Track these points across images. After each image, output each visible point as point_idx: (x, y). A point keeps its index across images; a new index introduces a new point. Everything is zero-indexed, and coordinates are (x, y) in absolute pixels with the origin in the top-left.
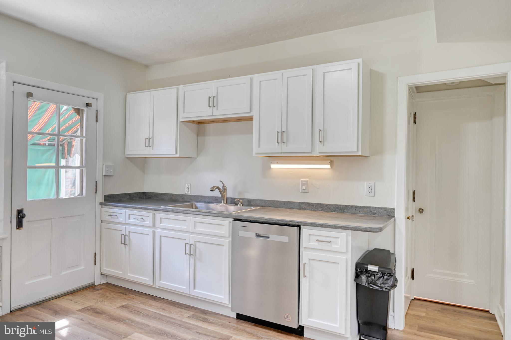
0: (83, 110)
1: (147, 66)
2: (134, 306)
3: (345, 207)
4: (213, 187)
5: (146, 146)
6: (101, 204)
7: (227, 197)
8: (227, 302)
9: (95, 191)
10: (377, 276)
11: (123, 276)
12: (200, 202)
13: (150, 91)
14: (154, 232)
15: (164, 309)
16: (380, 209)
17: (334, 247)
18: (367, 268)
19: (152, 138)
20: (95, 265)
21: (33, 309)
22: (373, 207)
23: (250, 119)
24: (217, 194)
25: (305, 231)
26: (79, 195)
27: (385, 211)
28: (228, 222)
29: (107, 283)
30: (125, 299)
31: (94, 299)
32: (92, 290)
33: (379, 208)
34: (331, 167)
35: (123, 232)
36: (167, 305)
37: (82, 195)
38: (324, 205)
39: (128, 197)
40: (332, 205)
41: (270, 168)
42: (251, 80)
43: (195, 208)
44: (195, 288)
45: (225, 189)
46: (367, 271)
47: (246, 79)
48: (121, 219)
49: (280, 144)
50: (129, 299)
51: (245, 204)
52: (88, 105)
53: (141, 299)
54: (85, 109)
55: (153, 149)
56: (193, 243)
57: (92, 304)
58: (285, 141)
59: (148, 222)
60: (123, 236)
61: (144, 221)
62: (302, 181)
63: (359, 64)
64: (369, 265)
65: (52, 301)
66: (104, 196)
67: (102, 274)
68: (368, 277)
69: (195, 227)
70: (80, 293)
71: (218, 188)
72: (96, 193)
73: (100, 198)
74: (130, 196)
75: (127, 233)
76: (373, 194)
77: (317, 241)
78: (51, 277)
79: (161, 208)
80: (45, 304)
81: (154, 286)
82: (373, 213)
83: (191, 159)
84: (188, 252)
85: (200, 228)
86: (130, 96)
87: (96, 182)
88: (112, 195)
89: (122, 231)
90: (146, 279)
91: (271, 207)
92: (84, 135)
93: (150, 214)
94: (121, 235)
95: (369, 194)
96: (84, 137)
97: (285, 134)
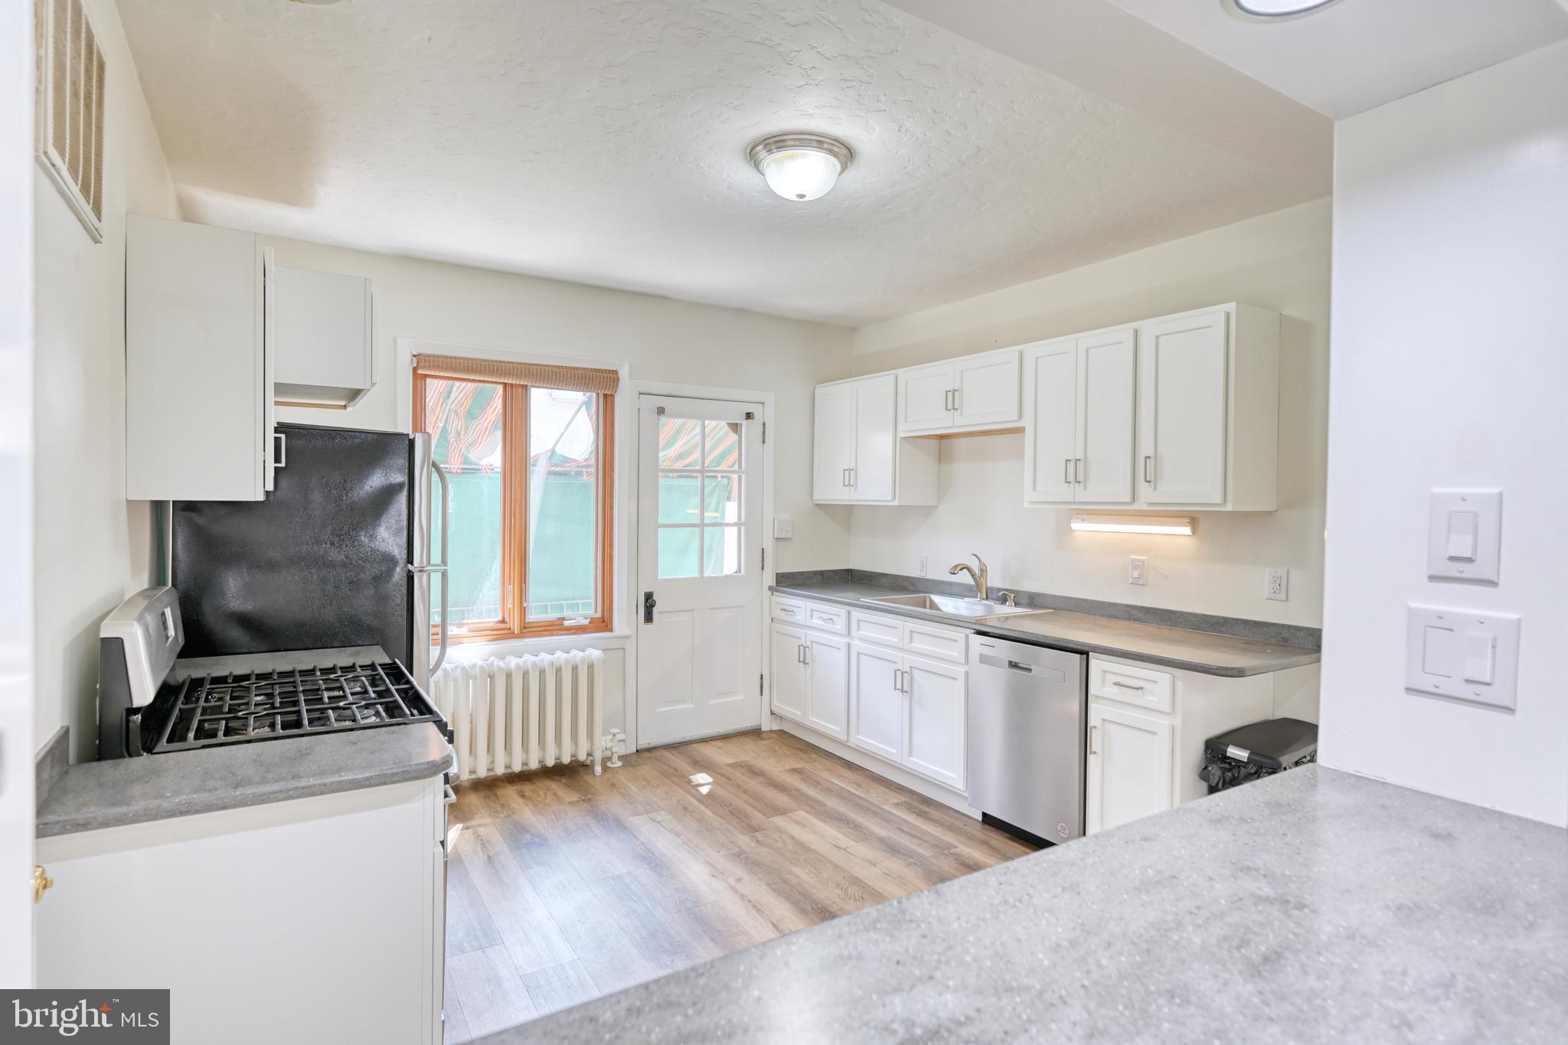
0: (741, 424)
1: (853, 330)
2: (812, 772)
3: (1222, 621)
4: (957, 566)
5: (844, 485)
6: (771, 588)
7: (988, 585)
8: (961, 788)
9: (761, 566)
10: (1243, 771)
11: (801, 720)
12: (943, 593)
13: (852, 381)
14: (849, 646)
15: (859, 786)
16: (1299, 630)
17: (1149, 699)
18: (1226, 751)
19: (855, 470)
20: (762, 695)
21: (666, 753)
22: (1283, 626)
23: (1021, 430)
24: (964, 578)
25: (1097, 663)
26: (736, 572)
27: (1311, 635)
28: (964, 635)
29: (782, 731)
30: (802, 759)
31: (754, 751)
32: (755, 737)
33: (1296, 628)
34: (1194, 532)
35: (802, 642)
36: (867, 780)
37: (740, 572)
38: (1178, 614)
39: (819, 577)
40: (1195, 615)
41: (1071, 531)
42: (1021, 354)
43: (930, 608)
44: (911, 754)
45: (983, 571)
46: (1225, 758)
47: (1010, 353)
48: (799, 618)
49: (1072, 484)
50: (808, 760)
51: (1022, 602)
52: (749, 416)
53: (828, 763)
54: (745, 423)
55: (855, 490)
56: (908, 671)
57: (749, 759)
58: (1081, 477)
59: (840, 626)
60: (802, 648)
61: (834, 624)
62: (1133, 561)
63: (1228, 315)
64: (1231, 746)
65: (695, 745)
66: (777, 574)
67: (772, 713)
68: (1224, 770)
69: (911, 641)
70: (736, 739)
71: (969, 570)
72: (763, 569)
73: (770, 579)
74: (823, 575)
75: (809, 644)
76: (1283, 596)
77: (1117, 684)
78: (692, 706)
79: (859, 601)
80: (683, 748)
81: (849, 744)
82: (1283, 638)
83: (928, 511)
84: (899, 686)
85: (919, 644)
86: (820, 391)
87: (763, 549)
88: (790, 573)
89: (800, 639)
90: (836, 729)
91: (1072, 611)
92: (743, 468)
93: (842, 611)
94: (799, 646)
95: (1274, 594)
96: (744, 472)
97: (1081, 466)
